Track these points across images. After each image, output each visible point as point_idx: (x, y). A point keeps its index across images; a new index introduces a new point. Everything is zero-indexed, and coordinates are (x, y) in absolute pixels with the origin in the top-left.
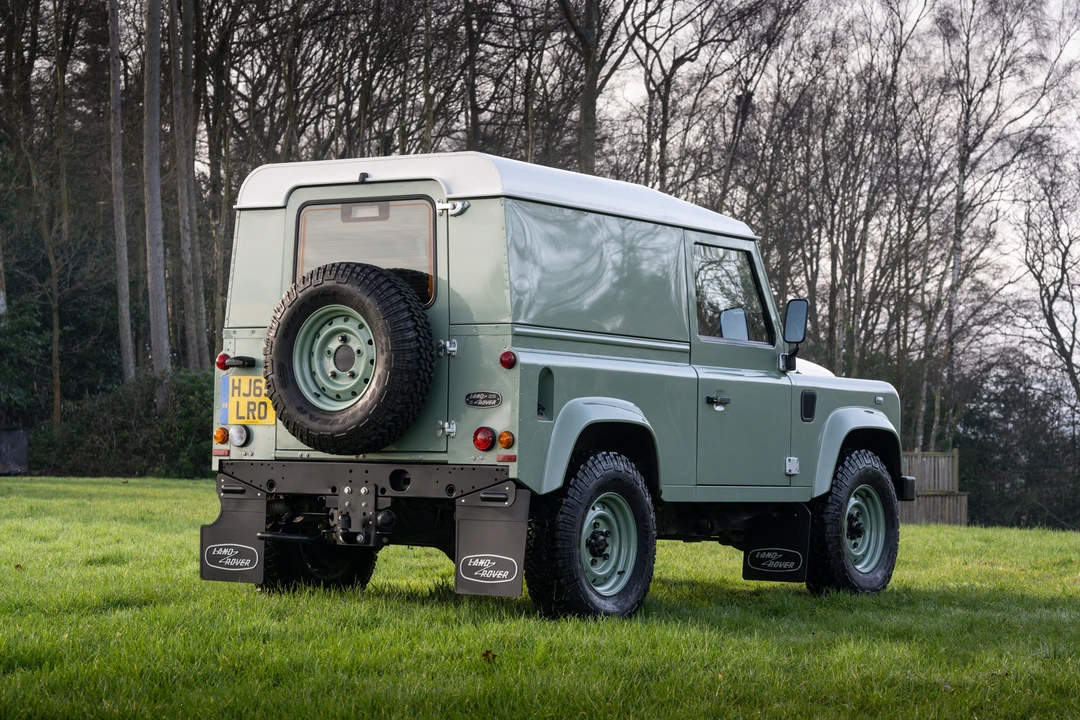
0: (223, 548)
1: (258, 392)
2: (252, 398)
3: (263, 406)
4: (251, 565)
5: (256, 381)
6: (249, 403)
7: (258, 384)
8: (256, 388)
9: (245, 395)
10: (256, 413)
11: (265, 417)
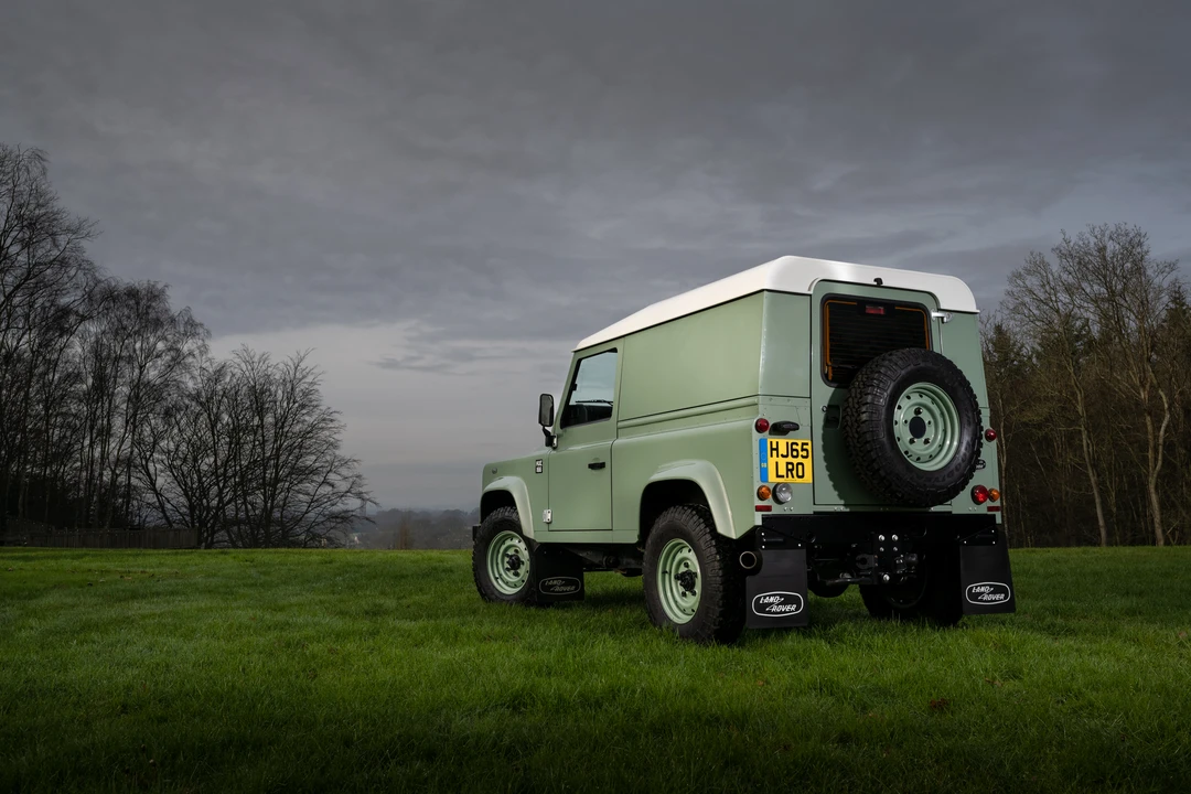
0: (770, 596)
1: (795, 453)
2: (790, 459)
3: (800, 467)
4: (796, 610)
5: (793, 444)
6: (788, 463)
7: (794, 447)
8: (793, 450)
9: (782, 456)
10: (794, 472)
11: (803, 476)
